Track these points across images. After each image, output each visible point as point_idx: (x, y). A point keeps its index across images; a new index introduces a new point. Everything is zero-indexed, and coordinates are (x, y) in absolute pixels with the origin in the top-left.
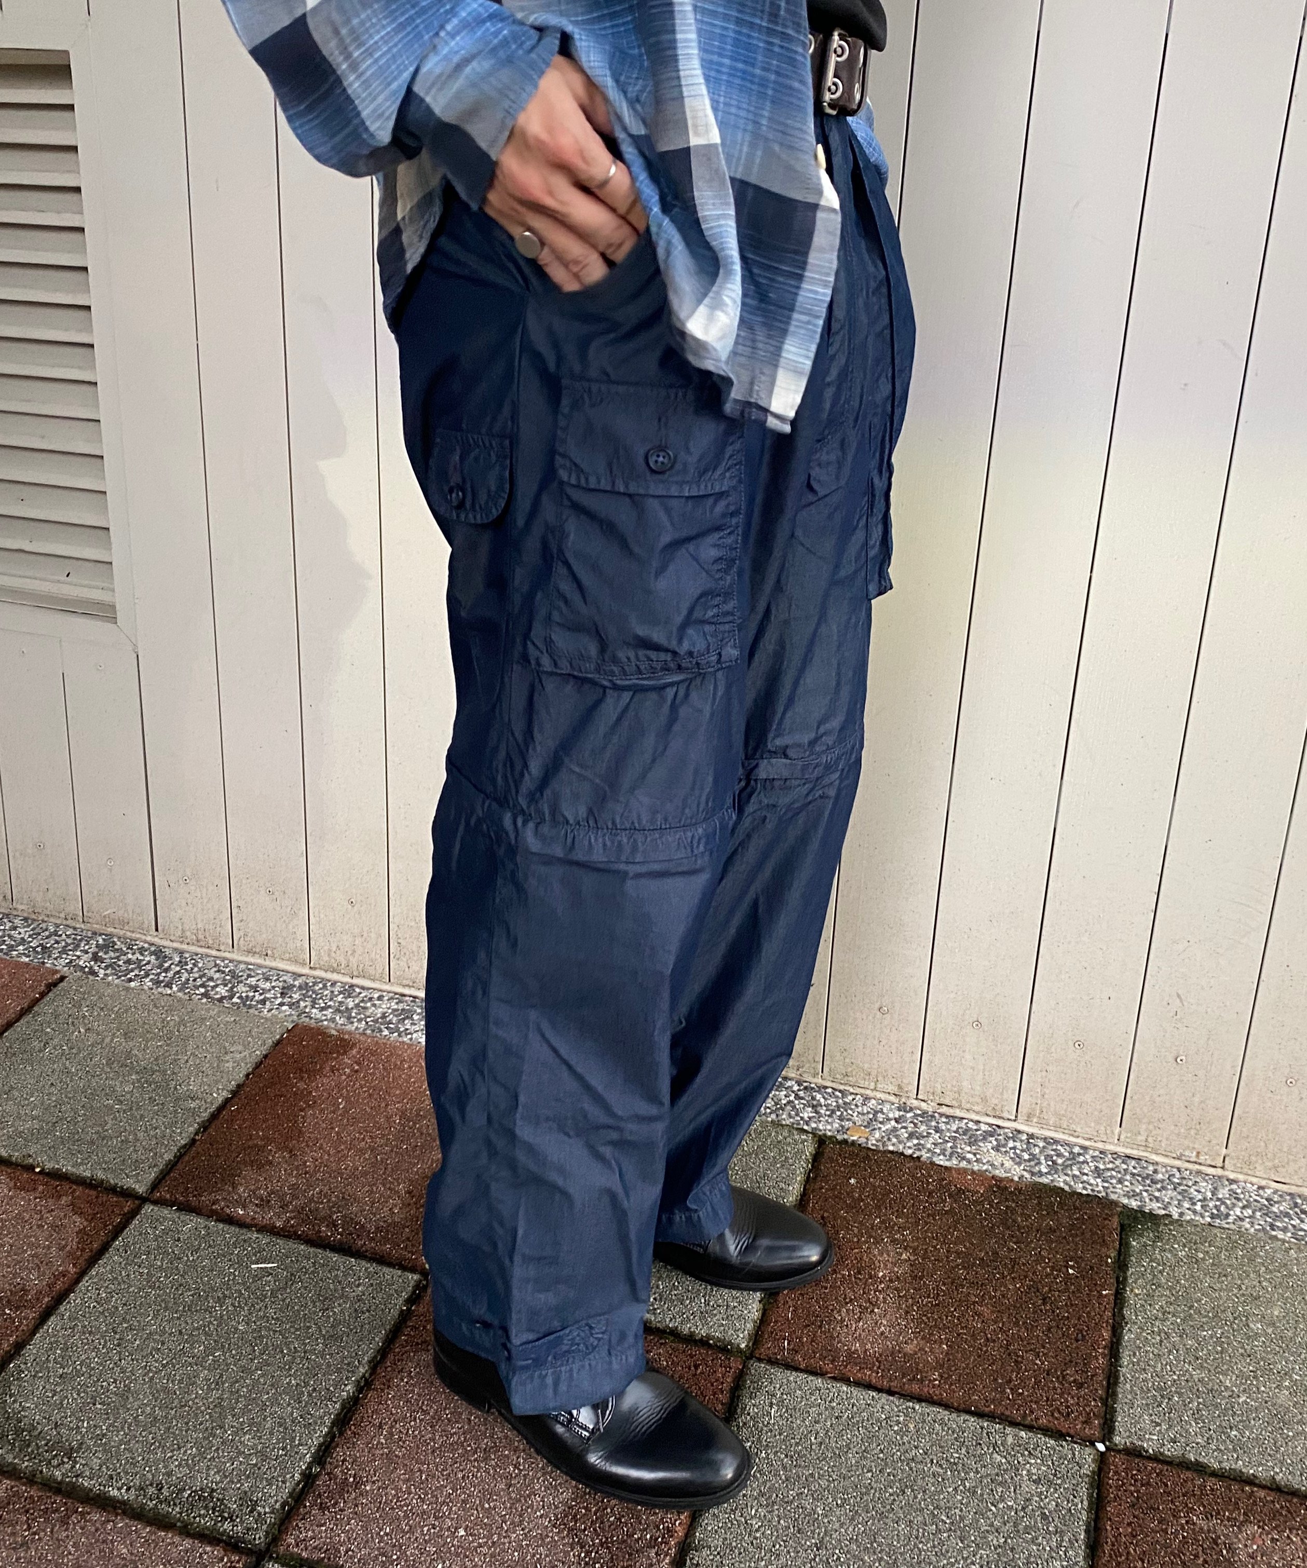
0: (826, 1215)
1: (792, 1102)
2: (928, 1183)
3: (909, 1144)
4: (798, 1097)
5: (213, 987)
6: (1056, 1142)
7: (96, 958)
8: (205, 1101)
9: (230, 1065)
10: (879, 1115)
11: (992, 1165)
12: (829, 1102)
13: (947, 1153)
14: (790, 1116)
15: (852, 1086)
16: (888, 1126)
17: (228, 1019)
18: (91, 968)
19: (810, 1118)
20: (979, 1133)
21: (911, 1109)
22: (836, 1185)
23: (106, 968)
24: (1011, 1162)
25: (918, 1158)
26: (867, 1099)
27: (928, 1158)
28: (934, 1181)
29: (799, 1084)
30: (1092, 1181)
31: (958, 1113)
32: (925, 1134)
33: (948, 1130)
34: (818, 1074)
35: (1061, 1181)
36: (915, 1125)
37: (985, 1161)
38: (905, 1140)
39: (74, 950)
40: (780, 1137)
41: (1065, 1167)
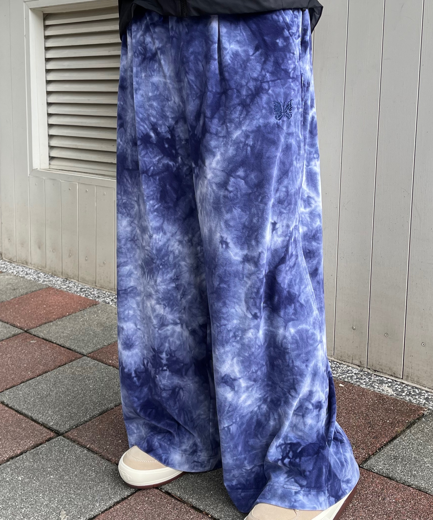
6: (416, 388)
10: (350, 371)
11: (383, 390)
13: (367, 385)
15: (344, 361)
16: (351, 375)
21: (364, 371)
24: (392, 390)
27: (358, 385)
30: (421, 400)
31: (381, 375)
32: (363, 379)
33: (374, 379)
35: (407, 398)
36: (362, 376)
37: (381, 388)
41: (414, 395)
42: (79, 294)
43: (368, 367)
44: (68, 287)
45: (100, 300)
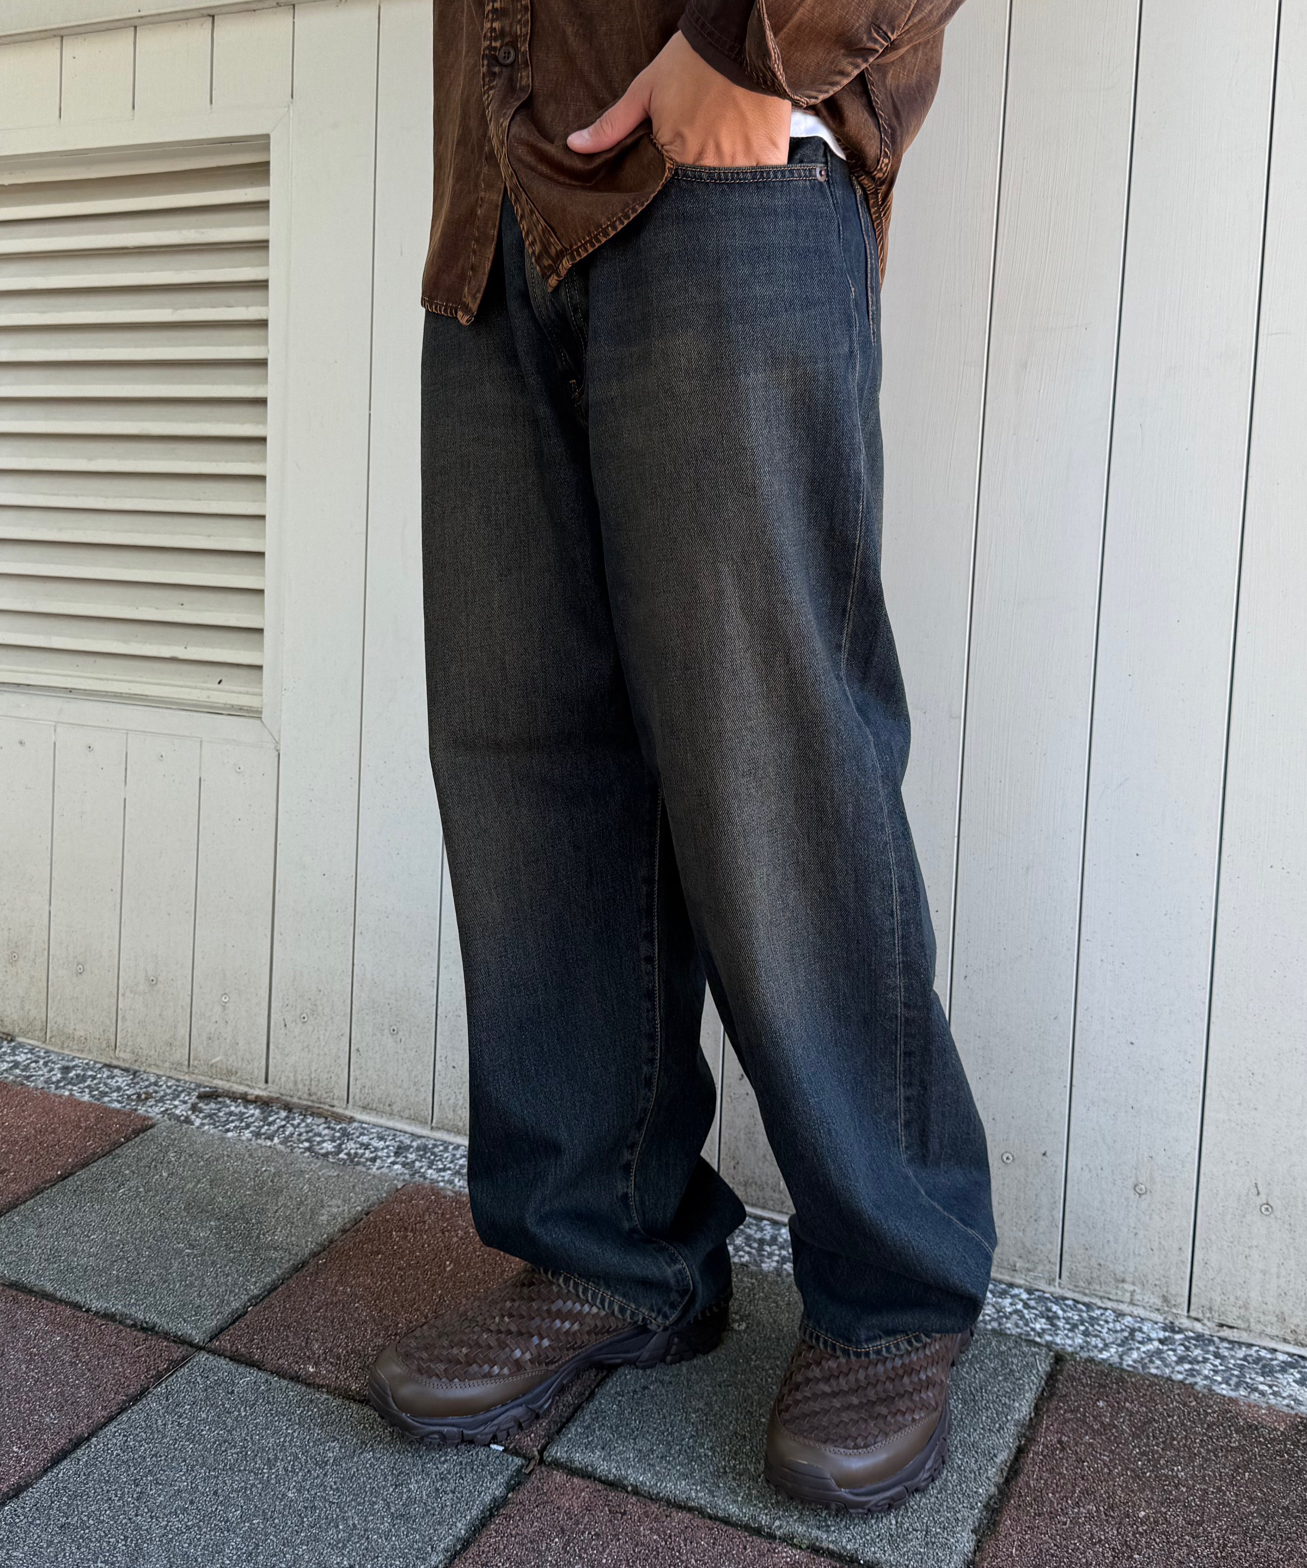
0: (1065, 1439)
1: (1019, 1311)
2: (1207, 1414)
3: (1178, 1368)
5: (319, 1143)
7: (194, 1108)
8: (290, 1253)
9: (324, 1218)
11: (1294, 1400)
12: (1070, 1315)
14: (1017, 1326)
15: (1101, 1298)
17: (330, 1174)
18: (187, 1117)
19: (1043, 1330)
20: (1275, 1362)
21: (1181, 1331)
22: (1079, 1406)
23: (205, 1117)
25: (1192, 1385)
27: (1205, 1386)
28: (1214, 1412)
29: (1030, 1291)
31: (1245, 1337)
32: (1200, 1359)
33: (1233, 1357)
34: (1054, 1280)
36: (1187, 1349)
37: (1285, 1395)
38: (1173, 1364)
39: (174, 1099)
40: (1003, 1348)
42: (67, 1093)
43: (1193, 1314)
44: (16, 1065)
45: (154, 1111)
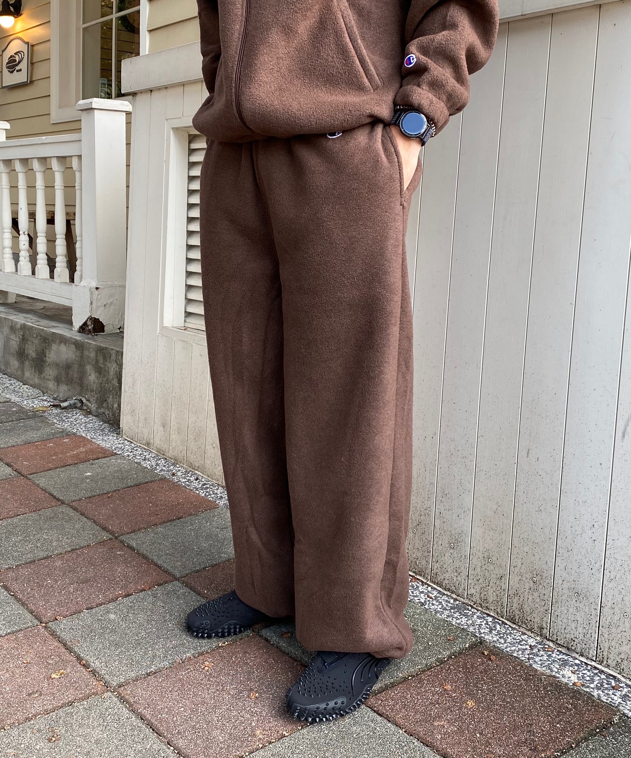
1: (482, 625)
2: (520, 672)
3: (526, 656)
4: (487, 624)
10: (524, 642)
11: (563, 676)
12: (502, 630)
13: (543, 665)
14: (474, 629)
16: (524, 647)
19: (484, 632)
20: (571, 663)
24: (576, 678)
25: (526, 662)
26: (525, 634)
27: (530, 664)
28: (523, 672)
32: (540, 655)
35: (595, 693)
36: (539, 650)
38: (525, 654)
44: (189, 480)
45: (222, 503)
